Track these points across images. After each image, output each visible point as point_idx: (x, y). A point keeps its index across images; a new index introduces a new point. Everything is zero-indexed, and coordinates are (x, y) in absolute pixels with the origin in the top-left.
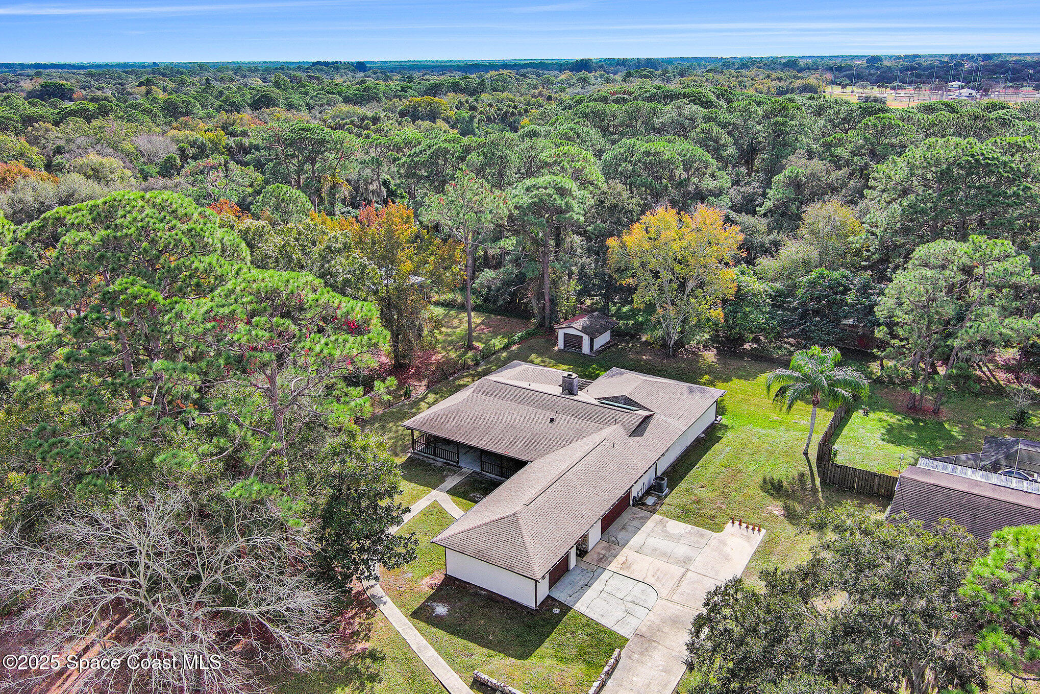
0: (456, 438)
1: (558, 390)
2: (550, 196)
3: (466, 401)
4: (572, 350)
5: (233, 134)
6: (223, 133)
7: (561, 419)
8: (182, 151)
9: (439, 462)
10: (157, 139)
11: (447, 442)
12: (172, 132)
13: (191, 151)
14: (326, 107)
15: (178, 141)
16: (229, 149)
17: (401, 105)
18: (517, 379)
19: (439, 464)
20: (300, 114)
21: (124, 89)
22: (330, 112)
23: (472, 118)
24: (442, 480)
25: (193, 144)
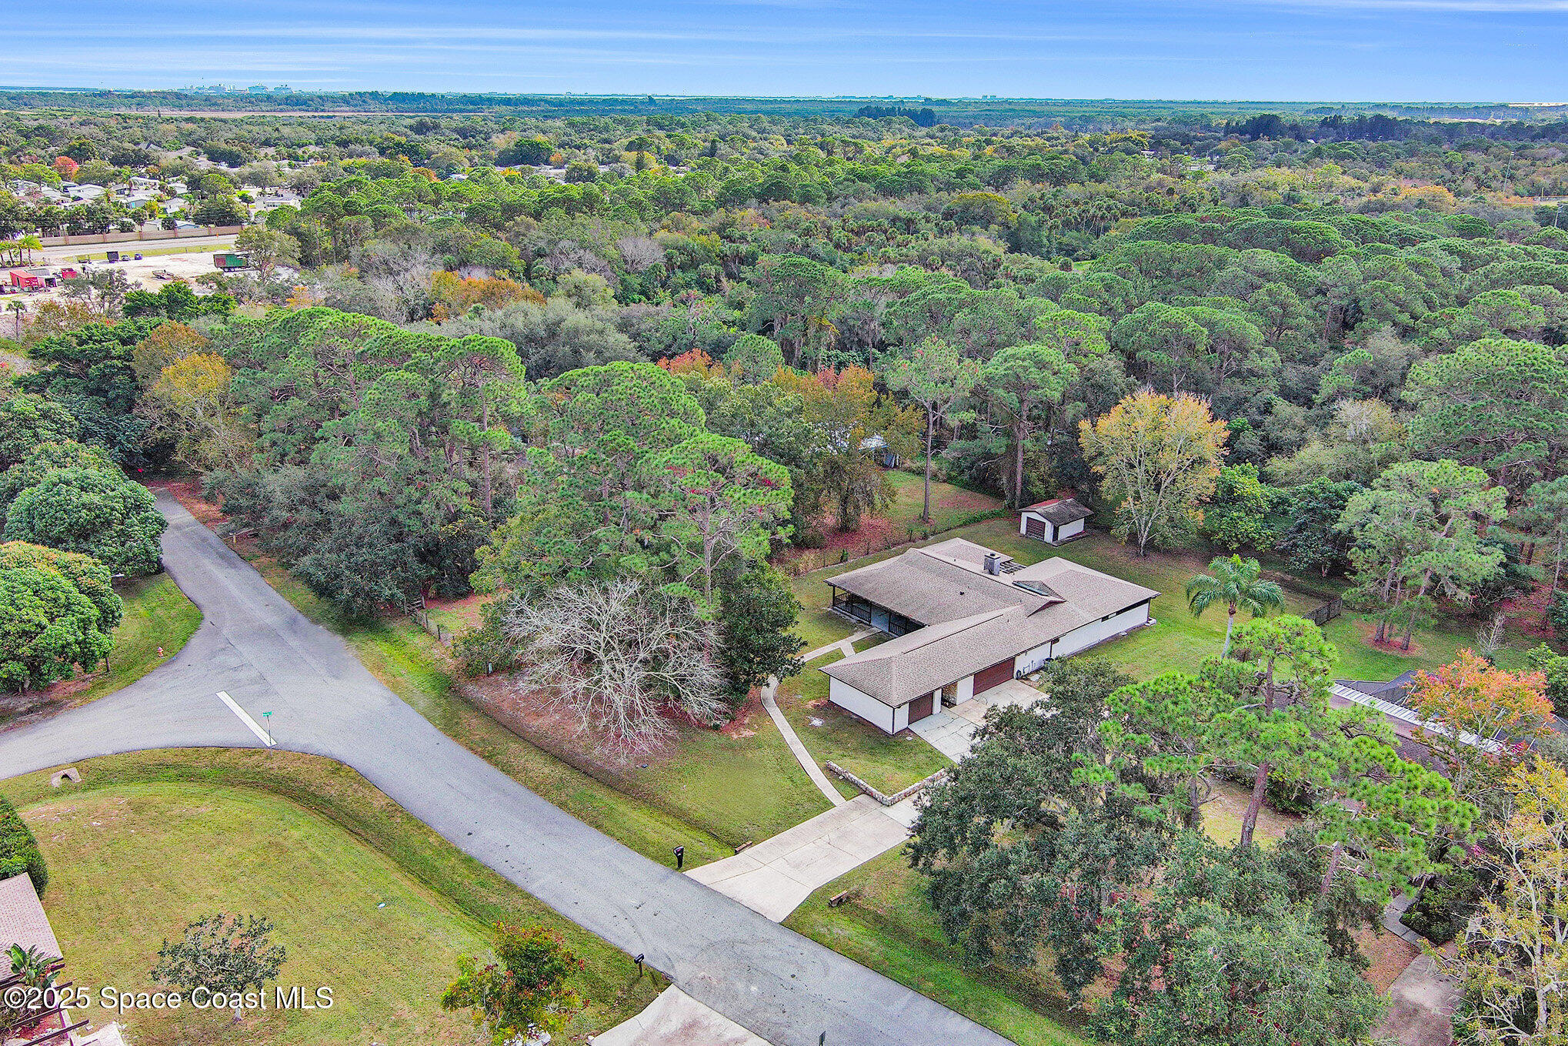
0: (871, 599)
1: (979, 568)
2: (1026, 369)
3: (889, 567)
4: (1033, 536)
5: (730, 239)
6: (717, 237)
7: (971, 595)
8: (669, 258)
9: (854, 619)
10: (644, 243)
11: (866, 602)
12: (662, 234)
13: (679, 259)
14: (852, 199)
15: (666, 248)
16: (723, 257)
17: (951, 200)
18: (946, 554)
19: (854, 621)
20: (819, 209)
21: (611, 150)
22: (857, 206)
23: (1041, 224)
24: (851, 634)
25: (682, 249)
